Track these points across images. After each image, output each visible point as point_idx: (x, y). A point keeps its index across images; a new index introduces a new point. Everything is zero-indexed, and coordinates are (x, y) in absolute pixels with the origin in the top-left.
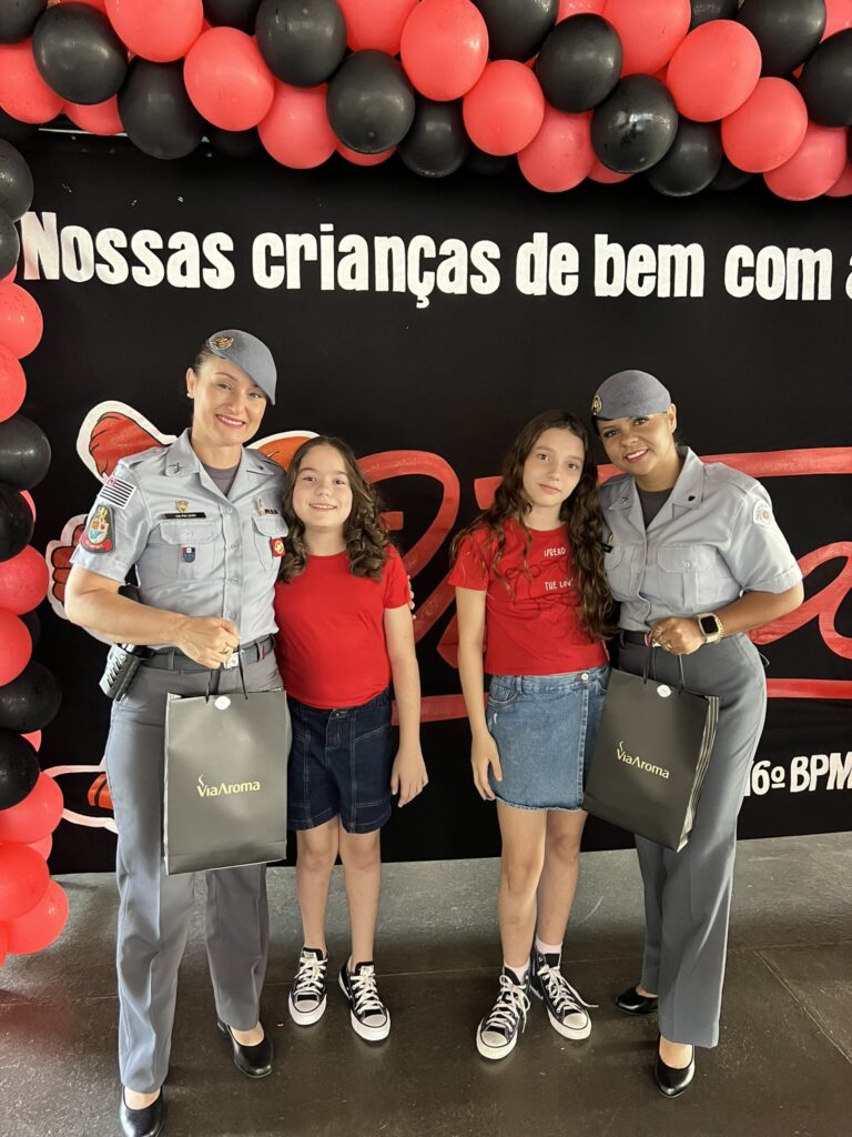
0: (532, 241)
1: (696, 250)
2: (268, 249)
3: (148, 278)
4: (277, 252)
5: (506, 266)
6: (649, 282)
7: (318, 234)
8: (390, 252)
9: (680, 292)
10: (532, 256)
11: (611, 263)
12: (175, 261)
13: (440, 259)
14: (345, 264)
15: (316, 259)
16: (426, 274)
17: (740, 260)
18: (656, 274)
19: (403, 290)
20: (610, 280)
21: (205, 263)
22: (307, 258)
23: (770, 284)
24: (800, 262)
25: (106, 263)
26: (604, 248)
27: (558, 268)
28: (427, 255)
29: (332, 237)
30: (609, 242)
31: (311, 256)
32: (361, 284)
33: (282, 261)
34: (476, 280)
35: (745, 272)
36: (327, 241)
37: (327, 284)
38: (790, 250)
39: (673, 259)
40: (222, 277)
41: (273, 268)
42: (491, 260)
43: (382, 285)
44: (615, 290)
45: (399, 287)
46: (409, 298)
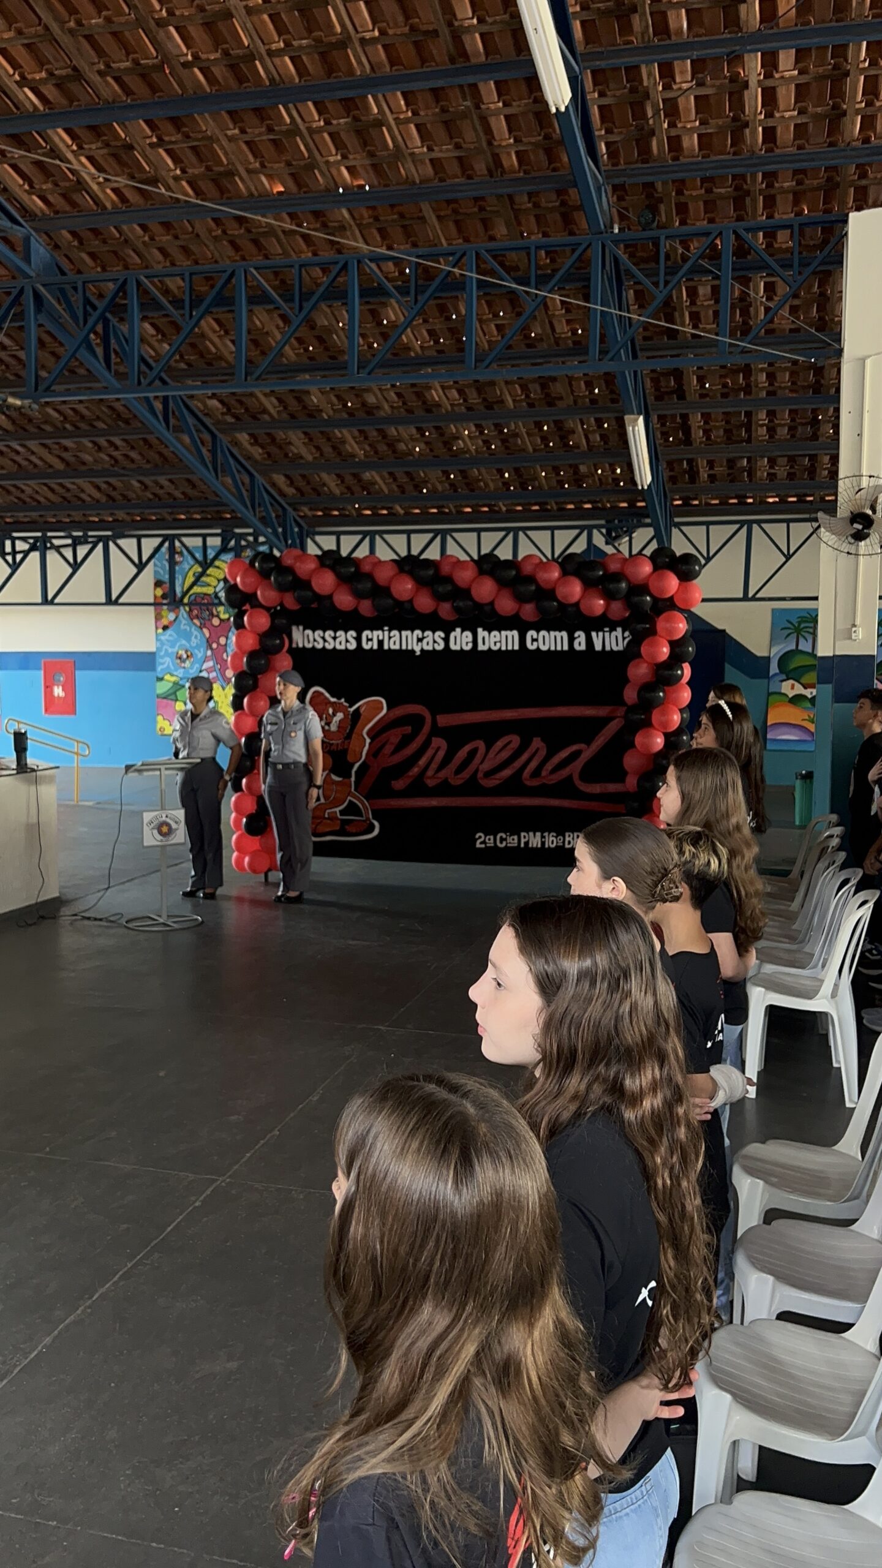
0: (455, 631)
1: (515, 633)
2: (367, 636)
3: (329, 646)
4: (370, 637)
5: (446, 640)
6: (498, 645)
7: (383, 630)
8: (407, 636)
9: (510, 648)
10: (456, 636)
11: (484, 638)
12: (338, 640)
13: (424, 638)
14: (392, 640)
15: (383, 639)
16: (419, 643)
17: (532, 636)
18: (501, 642)
19: (411, 649)
20: (484, 643)
21: (347, 641)
22: (380, 638)
23: (544, 645)
24: (555, 636)
26: (481, 633)
27: (464, 640)
28: (419, 637)
29: (388, 631)
30: (483, 631)
32: (397, 647)
33: (371, 640)
34: (436, 645)
35: (534, 640)
36: (386, 633)
37: (386, 647)
38: (551, 632)
39: (506, 636)
40: (352, 646)
41: (369, 642)
42: (441, 638)
43: (404, 647)
44: (485, 648)
46: (413, 651)
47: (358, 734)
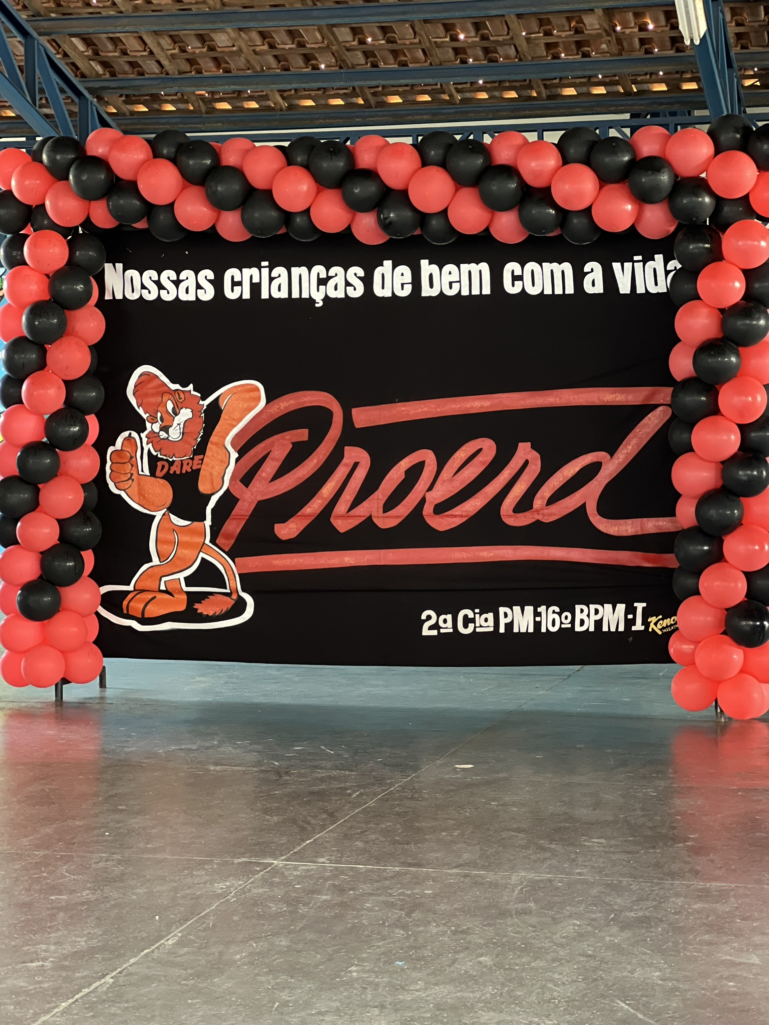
1: (484, 267)
3: (167, 297)
5: (368, 281)
6: (456, 287)
9: (476, 291)
10: (383, 275)
12: (183, 286)
13: (329, 278)
14: (275, 284)
17: (513, 272)
20: (431, 286)
21: (199, 287)
23: (533, 285)
25: (146, 288)
26: (427, 268)
27: (397, 281)
31: (256, 280)
32: (284, 294)
33: (240, 284)
35: (515, 278)
36: (265, 272)
37: (265, 295)
40: (208, 294)
43: (295, 295)
44: (434, 292)
45: (305, 295)
46: (311, 301)
47: (216, 444)
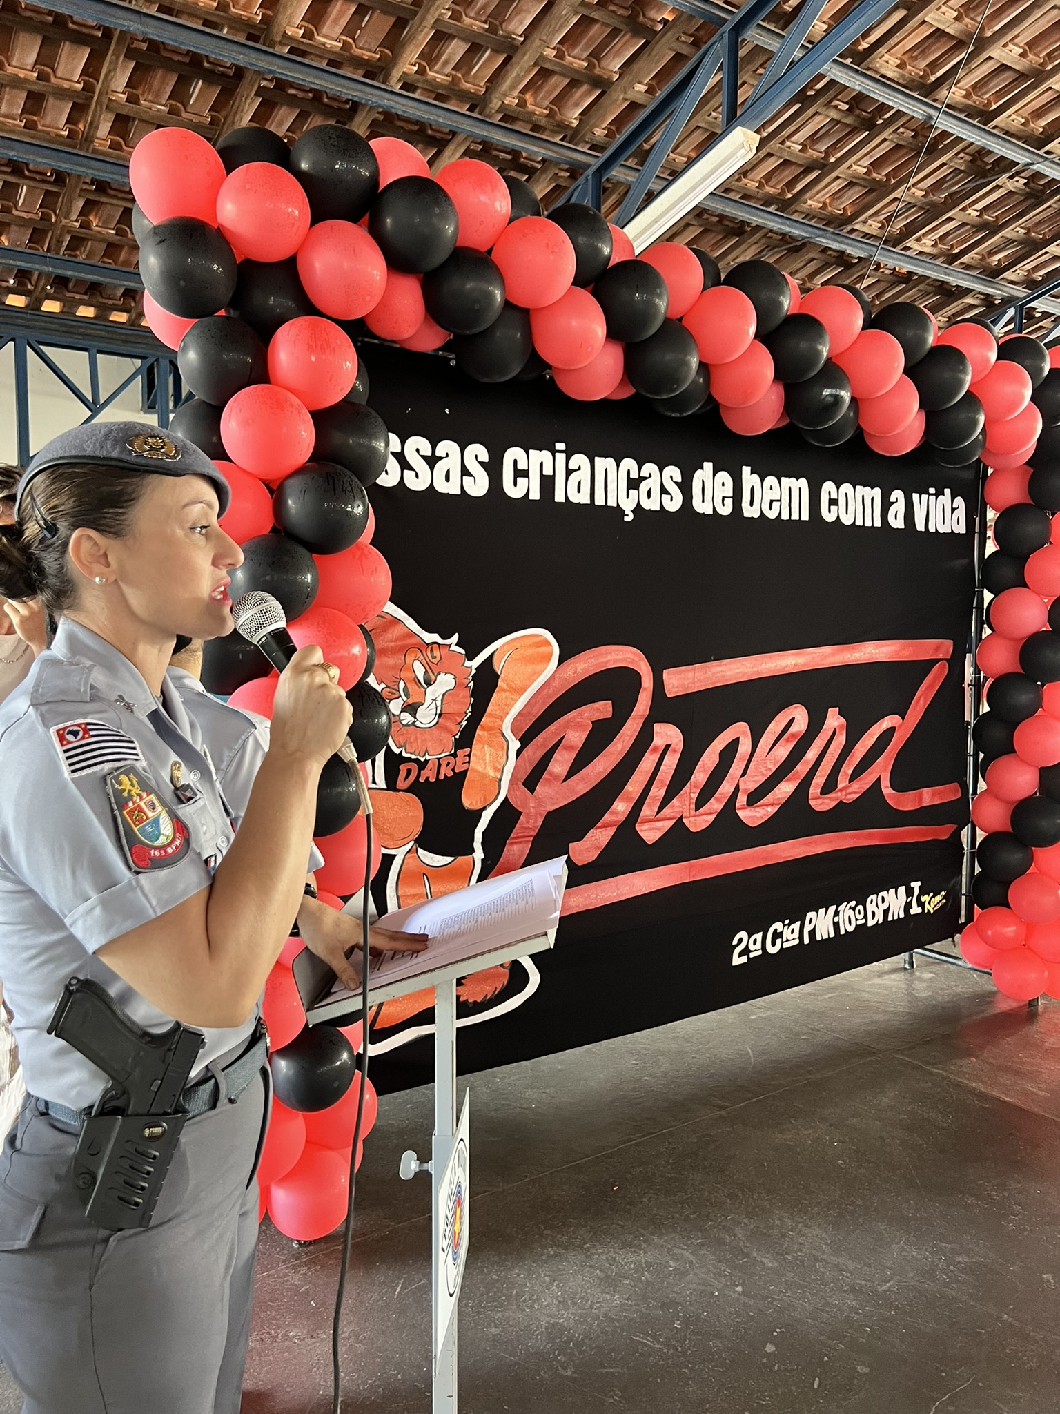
0: (702, 469)
1: (803, 483)
2: (515, 461)
3: (416, 483)
4: (522, 466)
6: (776, 507)
7: (554, 452)
8: (606, 471)
9: (795, 517)
10: (703, 481)
11: (752, 489)
12: (440, 468)
13: (642, 479)
14: (573, 480)
15: (552, 474)
16: (631, 491)
18: (780, 501)
19: (615, 505)
20: (752, 504)
21: (465, 472)
22: (545, 473)
24: (863, 496)
26: (749, 478)
27: (719, 492)
28: (632, 476)
29: (564, 455)
30: (752, 473)
31: (548, 471)
32: (584, 498)
33: (525, 474)
34: (666, 498)
35: (834, 502)
36: (561, 458)
37: (559, 497)
38: (858, 487)
39: (790, 488)
40: (478, 486)
41: (519, 479)
42: (676, 483)
43: (599, 501)
44: (755, 513)
45: (612, 503)
46: (619, 511)
47: (489, 729)
